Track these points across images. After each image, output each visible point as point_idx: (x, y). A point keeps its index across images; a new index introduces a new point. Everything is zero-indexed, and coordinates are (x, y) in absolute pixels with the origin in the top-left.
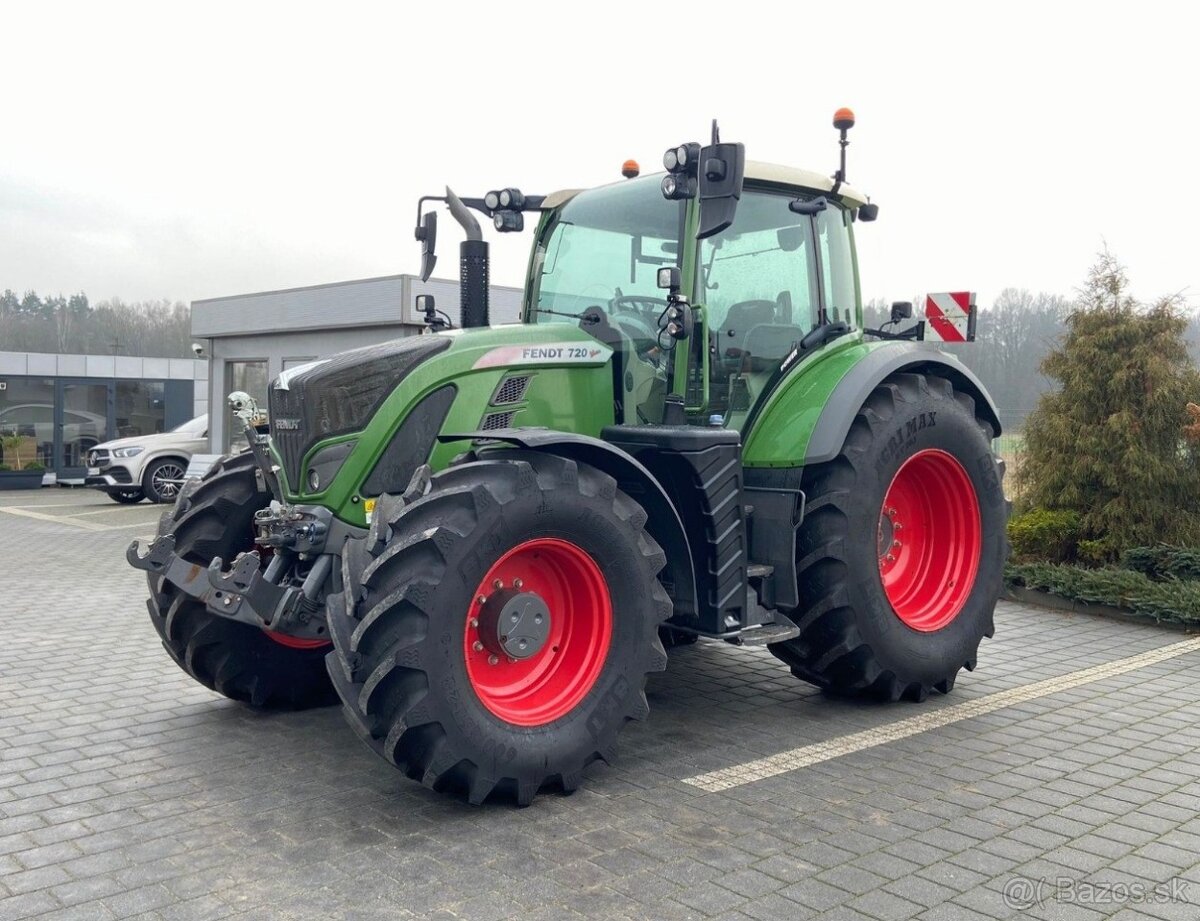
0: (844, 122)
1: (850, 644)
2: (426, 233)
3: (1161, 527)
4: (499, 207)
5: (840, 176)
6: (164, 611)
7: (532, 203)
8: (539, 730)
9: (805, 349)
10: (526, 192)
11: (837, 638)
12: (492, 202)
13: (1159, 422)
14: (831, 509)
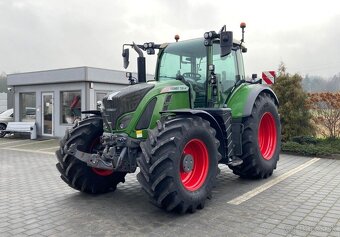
0: (243, 26)
1: (254, 164)
2: (126, 54)
3: (298, 130)
4: (148, 48)
5: (242, 41)
6: (66, 168)
7: (157, 47)
8: (195, 191)
9: (236, 86)
10: (156, 43)
11: (251, 163)
12: (146, 46)
13: (297, 104)
14: (249, 129)
